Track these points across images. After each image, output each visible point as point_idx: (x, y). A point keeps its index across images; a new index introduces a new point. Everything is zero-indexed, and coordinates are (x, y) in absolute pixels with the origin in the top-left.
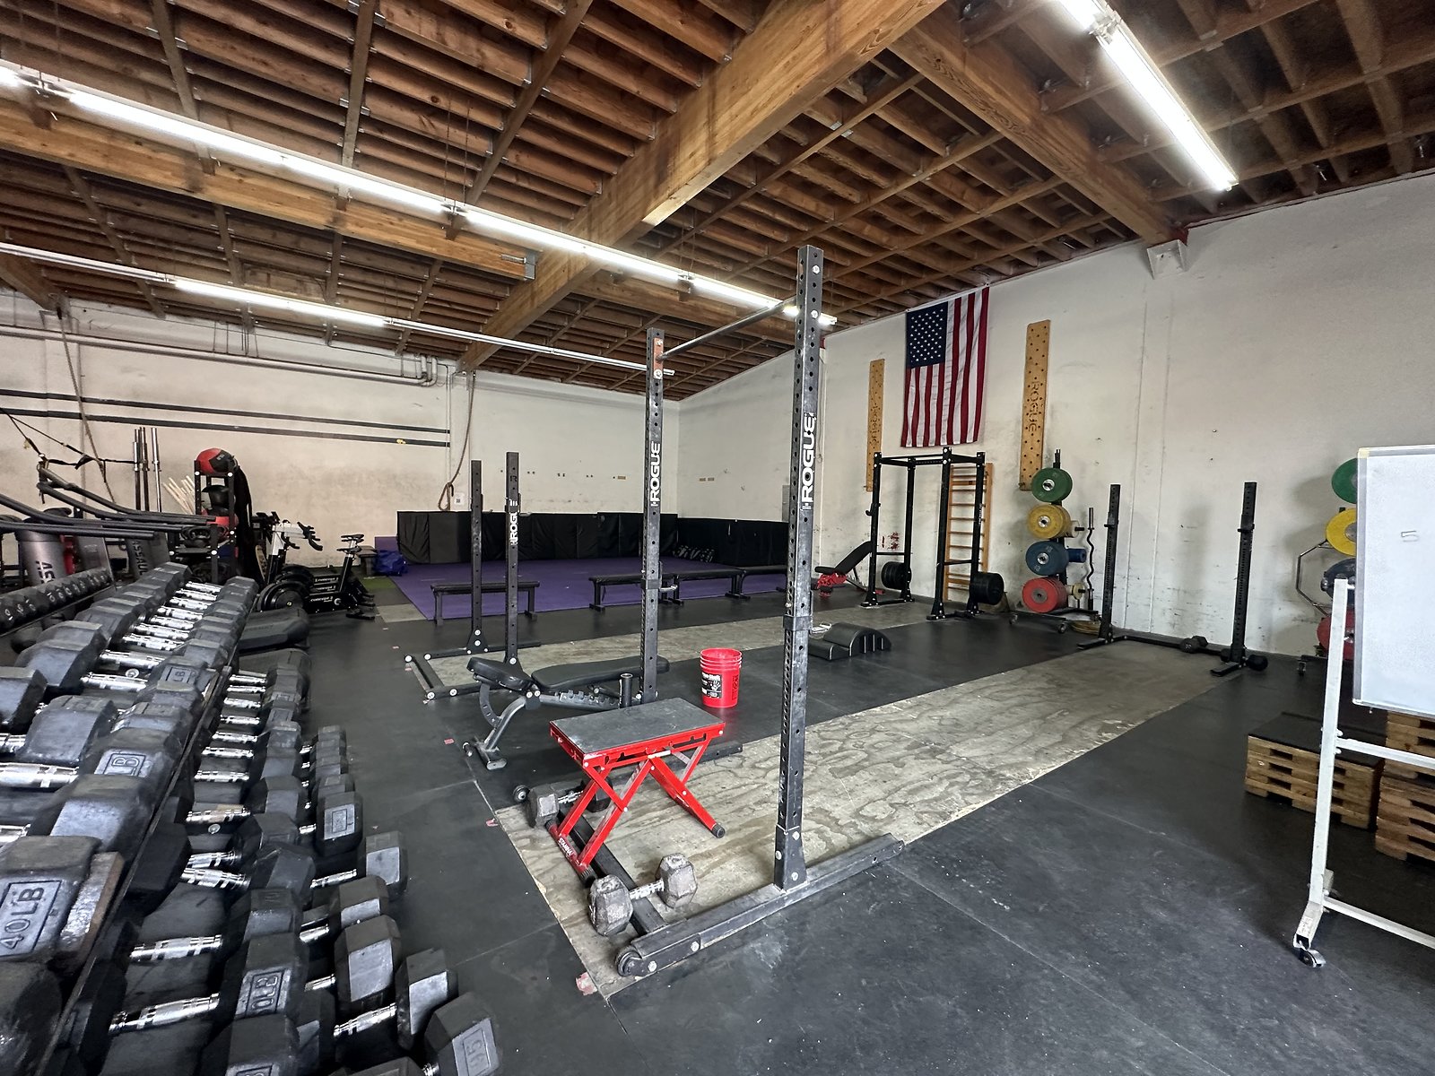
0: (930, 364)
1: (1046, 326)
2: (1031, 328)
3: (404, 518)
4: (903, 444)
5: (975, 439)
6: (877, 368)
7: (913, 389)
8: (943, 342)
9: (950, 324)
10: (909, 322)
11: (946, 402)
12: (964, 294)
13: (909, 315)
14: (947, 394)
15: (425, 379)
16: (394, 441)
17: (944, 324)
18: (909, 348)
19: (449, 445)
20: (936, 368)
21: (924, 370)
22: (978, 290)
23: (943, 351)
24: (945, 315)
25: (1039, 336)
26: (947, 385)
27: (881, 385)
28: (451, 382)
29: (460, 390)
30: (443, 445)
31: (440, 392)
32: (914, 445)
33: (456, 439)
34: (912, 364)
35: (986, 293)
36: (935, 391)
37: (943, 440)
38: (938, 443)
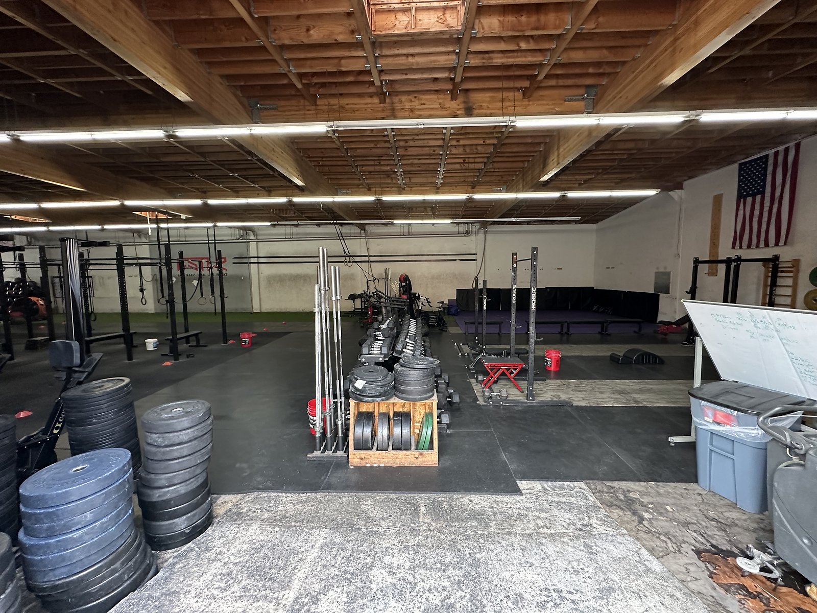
0: (754, 196)
3: (459, 291)
4: (733, 247)
5: (785, 244)
6: (718, 201)
7: (741, 212)
8: (764, 181)
9: (770, 169)
10: (740, 169)
11: (765, 219)
12: (781, 148)
13: (740, 165)
14: (766, 215)
15: (467, 233)
16: (455, 260)
17: (765, 169)
18: (739, 186)
19: (476, 260)
20: (758, 198)
21: (749, 200)
22: (792, 144)
23: (764, 187)
24: (766, 163)
26: (766, 209)
27: (720, 210)
28: (478, 232)
29: (481, 236)
30: (474, 260)
31: (473, 237)
32: (741, 247)
33: (479, 257)
34: (741, 196)
35: (798, 146)
36: (757, 212)
37: (762, 244)
38: (758, 246)
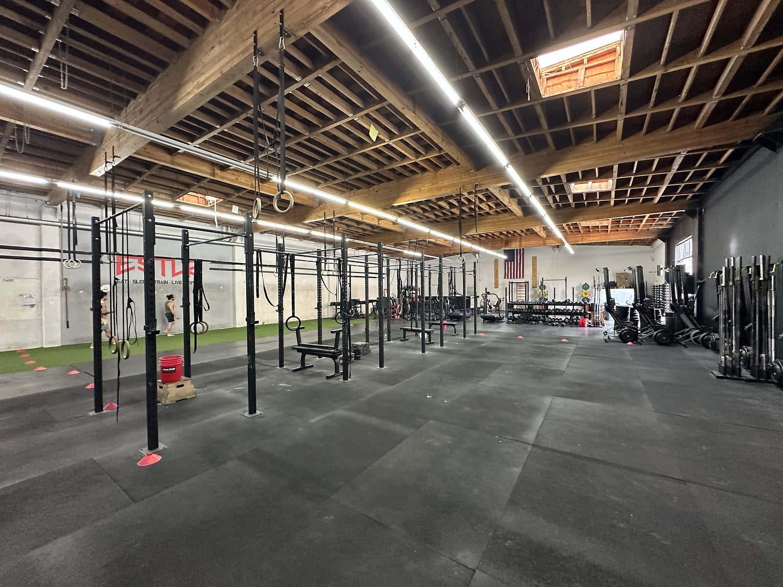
0: (511, 262)
1: (536, 257)
2: (533, 257)
4: (504, 278)
5: (523, 278)
6: (496, 261)
7: (507, 266)
9: (515, 254)
10: (504, 252)
12: (518, 249)
14: (515, 269)
20: (512, 262)
21: (509, 262)
22: (521, 248)
23: (514, 259)
24: (514, 252)
25: (534, 259)
27: (497, 264)
32: (508, 278)
34: (506, 261)
36: (512, 267)
37: (515, 278)
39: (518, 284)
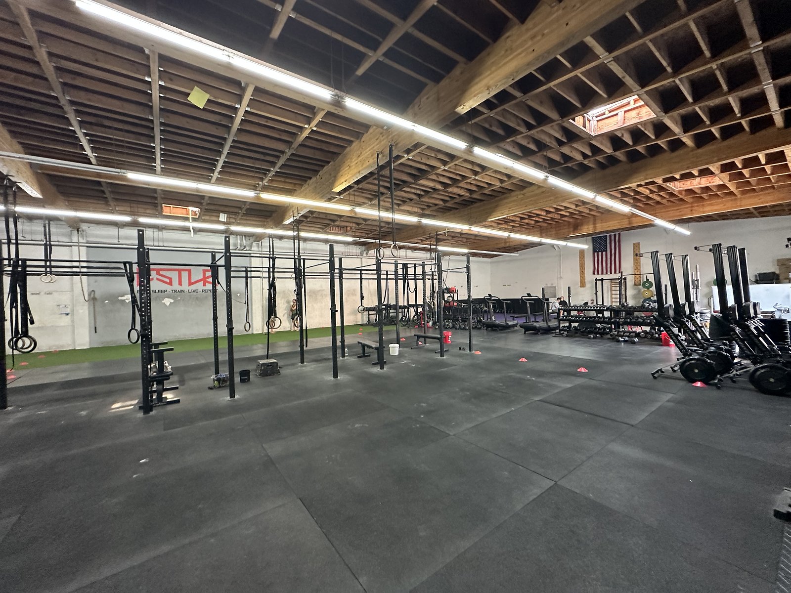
0: (602, 252)
1: (639, 244)
2: (634, 244)
4: (594, 274)
5: (619, 272)
6: (582, 252)
7: (596, 258)
8: (606, 246)
9: (608, 241)
10: (593, 240)
11: (609, 263)
12: (612, 234)
13: (593, 238)
14: (609, 260)
17: (606, 241)
18: (594, 247)
20: (604, 253)
21: (600, 253)
22: (617, 233)
23: (606, 248)
24: (606, 239)
25: (637, 246)
26: (609, 258)
27: (584, 258)
32: (598, 274)
34: (595, 251)
35: (619, 234)
36: (604, 259)
37: (609, 273)
38: (607, 273)
39: (613, 281)
